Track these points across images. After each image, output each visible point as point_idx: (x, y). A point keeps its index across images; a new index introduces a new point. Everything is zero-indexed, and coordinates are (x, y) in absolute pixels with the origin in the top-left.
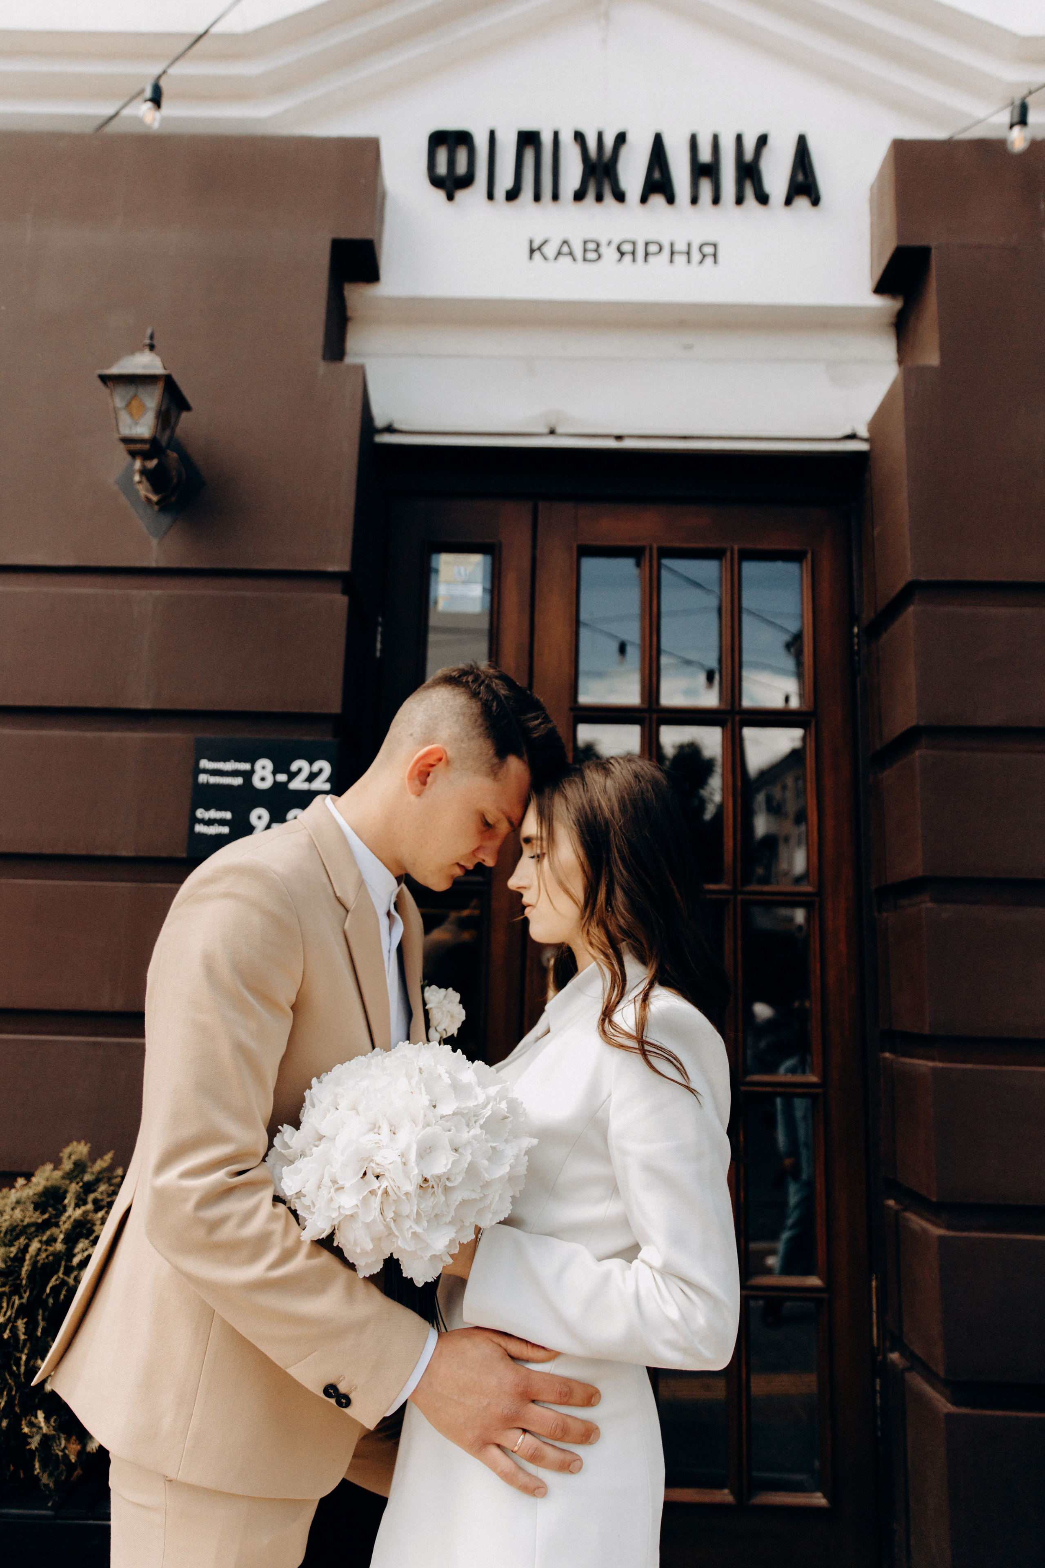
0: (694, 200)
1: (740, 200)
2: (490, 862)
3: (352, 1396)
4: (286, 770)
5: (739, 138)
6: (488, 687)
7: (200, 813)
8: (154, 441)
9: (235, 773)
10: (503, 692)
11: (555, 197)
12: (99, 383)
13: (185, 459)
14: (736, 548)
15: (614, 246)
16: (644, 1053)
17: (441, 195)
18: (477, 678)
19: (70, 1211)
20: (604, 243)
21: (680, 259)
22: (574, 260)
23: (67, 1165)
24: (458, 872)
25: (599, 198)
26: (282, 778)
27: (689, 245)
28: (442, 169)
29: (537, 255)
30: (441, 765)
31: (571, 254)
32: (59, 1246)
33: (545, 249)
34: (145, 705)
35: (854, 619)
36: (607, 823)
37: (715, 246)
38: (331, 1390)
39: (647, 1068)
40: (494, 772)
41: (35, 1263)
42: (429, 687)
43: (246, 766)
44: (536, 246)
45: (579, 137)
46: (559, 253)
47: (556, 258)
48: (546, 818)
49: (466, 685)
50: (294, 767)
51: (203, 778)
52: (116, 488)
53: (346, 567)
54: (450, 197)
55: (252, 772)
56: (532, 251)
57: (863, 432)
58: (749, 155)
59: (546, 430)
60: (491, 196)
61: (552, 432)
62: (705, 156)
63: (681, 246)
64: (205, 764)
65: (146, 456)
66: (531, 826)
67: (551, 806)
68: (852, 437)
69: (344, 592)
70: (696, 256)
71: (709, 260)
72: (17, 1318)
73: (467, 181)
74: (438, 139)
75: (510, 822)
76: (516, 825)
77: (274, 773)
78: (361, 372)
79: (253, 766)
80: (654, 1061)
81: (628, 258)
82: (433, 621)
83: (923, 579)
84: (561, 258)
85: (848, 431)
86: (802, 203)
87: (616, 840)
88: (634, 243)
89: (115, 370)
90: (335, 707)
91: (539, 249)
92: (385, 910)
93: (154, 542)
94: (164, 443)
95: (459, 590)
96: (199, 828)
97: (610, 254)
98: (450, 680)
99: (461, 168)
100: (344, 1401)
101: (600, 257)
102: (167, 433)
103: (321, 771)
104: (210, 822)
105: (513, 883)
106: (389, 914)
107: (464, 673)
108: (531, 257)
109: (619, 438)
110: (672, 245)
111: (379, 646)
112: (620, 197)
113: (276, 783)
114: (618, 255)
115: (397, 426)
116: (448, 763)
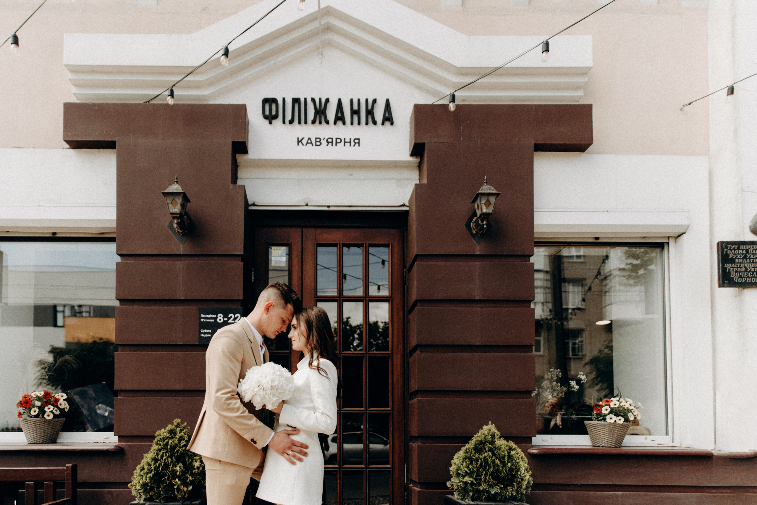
0: (352, 124)
1: (367, 123)
2: (285, 331)
3: (257, 441)
4: (227, 317)
5: (367, 100)
6: (282, 287)
7: (202, 331)
8: (180, 214)
9: (211, 318)
10: (286, 288)
11: (306, 123)
12: (162, 195)
13: (189, 218)
14: (367, 243)
15: (325, 140)
16: (318, 370)
17: (267, 122)
18: (279, 285)
19: (178, 434)
20: (322, 139)
21: (347, 144)
22: (313, 145)
23: (175, 424)
24: (277, 333)
25: (320, 123)
26: (226, 319)
27: (350, 139)
28: (267, 113)
29: (300, 143)
30: (272, 307)
31: (311, 143)
32: (176, 442)
33: (302, 141)
34: (182, 298)
35: (404, 266)
36: (312, 321)
37: (359, 139)
38: (252, 440)
39: (319, 373)
40: (285, 308)
41: (171, 446)
42: (268, 288)
43: (215, 316)
44: (299, 140)
45: (313, 100)
46: (307, 143)
47: (306, 145)
48: (298, 320)
49: (277, 287)
50: (229, 316)
51: (202, 320)
52: (167, 228)
53: (242, 253)
54: (270, 123)
55: (217, 317)
56: (298, 142)
57: (407, 204)
58: (370, 107)
59: (305, 205)
60: (284, 122)
61: (307, 205)
62: (356, 107)
63: (348, 140)
64: (202, 315)
65: (177, 218)
66: (294, 322)
67: (299, 317)
68: (403, 205)
69: (242, 261)
70: (353, 143)
71: (357, 145)
72: (168, 458)
73: (276, 117)
74: (266, 101)
75: (289, 321)
76: (290, 321)
77: (223, 318)
78: (243, 187)
79: (217, 316)
80: (320, 371)
81: (330, 144)
82: (270, 268)
83: (420, 254)
84: (308, 144)
85: (402, 203)
86: (387, 123)
87: (314, 326)
88: (332, 139)
89: (166, 191)
90: (241, 298)
91: (301, 141)
92: (259, 345)
93: (181, 246)
94: (183, 214)
95: (278, 259)
96: (202, 335)
97: (324, 143)
98: (272, 286)
99: (274, 113)
100: (255, 442)
101: (321, 144)
102: (184, 210)
103: (238, 317)
104: (205, 333)
105: (289, 336)
106: (261, 346)
107: (276, 284)
108: (298, 145)
109: (329, 207)
110: (345, 139)
111: (253, 278)
112: (327, 122)
113: (224, 321)
114: (327, 144)
115: (256, 203)
116: (273, 306)
